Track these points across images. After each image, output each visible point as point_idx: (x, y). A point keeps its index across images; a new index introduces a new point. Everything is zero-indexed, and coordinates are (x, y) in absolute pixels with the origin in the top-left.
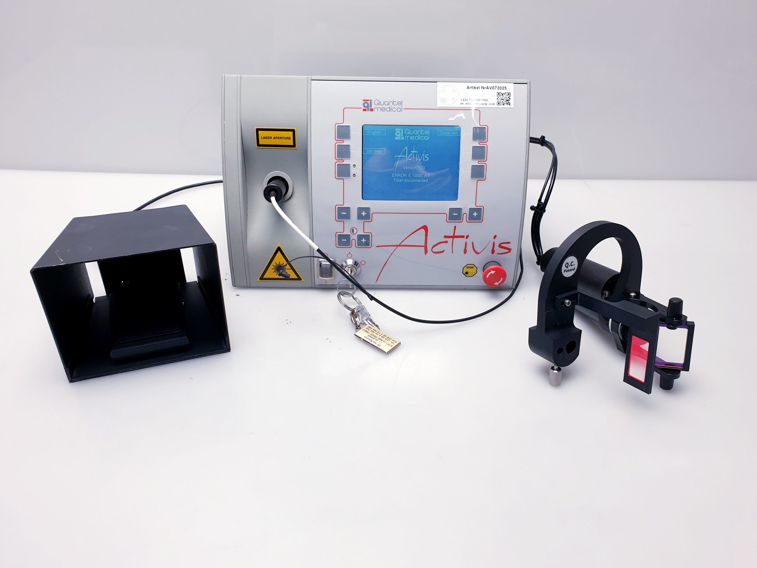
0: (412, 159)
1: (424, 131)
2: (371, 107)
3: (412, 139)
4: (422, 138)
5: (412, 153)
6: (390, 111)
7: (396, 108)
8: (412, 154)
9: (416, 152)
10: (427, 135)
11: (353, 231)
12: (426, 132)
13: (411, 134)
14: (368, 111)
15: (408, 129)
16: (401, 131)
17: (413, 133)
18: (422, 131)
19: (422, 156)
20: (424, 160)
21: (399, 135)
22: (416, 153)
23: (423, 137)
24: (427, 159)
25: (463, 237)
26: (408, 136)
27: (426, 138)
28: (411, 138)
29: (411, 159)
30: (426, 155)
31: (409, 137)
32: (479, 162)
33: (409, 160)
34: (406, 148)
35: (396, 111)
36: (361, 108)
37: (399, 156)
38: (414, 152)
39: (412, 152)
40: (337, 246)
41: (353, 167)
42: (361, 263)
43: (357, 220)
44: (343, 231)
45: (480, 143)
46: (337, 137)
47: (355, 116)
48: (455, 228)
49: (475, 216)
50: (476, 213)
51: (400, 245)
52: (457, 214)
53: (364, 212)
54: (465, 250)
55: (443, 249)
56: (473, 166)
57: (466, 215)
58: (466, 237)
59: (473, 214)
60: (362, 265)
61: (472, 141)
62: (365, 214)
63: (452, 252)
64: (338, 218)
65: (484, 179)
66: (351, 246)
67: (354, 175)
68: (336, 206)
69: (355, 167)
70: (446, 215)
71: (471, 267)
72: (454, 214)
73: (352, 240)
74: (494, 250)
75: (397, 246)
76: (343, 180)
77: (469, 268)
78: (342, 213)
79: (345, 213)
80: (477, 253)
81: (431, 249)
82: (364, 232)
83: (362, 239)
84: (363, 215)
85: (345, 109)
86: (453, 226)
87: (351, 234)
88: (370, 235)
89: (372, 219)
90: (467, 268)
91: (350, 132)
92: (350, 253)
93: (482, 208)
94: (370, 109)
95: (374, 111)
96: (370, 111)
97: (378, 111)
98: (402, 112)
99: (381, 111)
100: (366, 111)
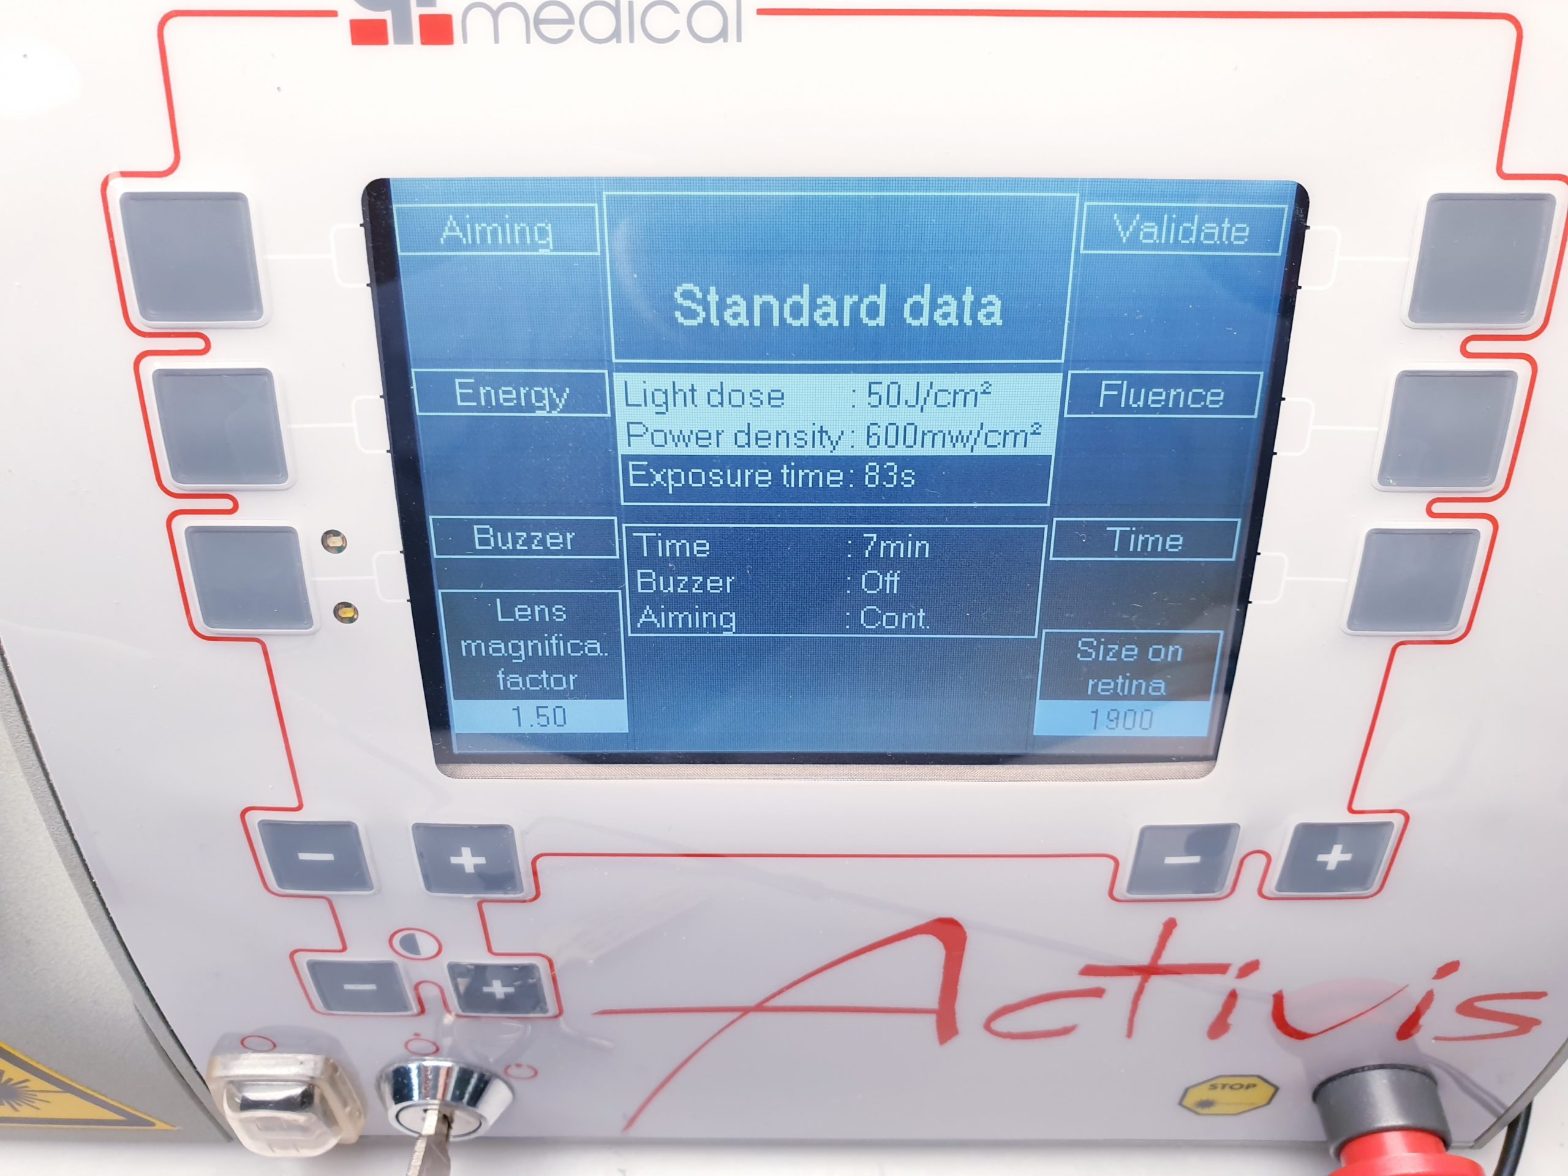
2: (433, 4)
11: (410, 944)
14: (404, 37)
25: (1221, 969)
32: (1437, 508)
36: (333, 14)
40: (320, 1011)
41: (326, 547)
42: (506, 1071)
43: (428, 892)
44: (340, 947)
45: (1472, 347)
46: (141, 313)
47: (278, 88)
48: (1170, 926)
49: (1331, 866)
50: (1343, 852)
51: (760, 1008)
52: (1196, 859)
53: (466, 851)
54: (1219, 1028)
55: (1069, 1024)
56: (1377, 533)
57: (1263, 859)
58: (1233, 971)
59: (1316, 857)
60: (518, 1078)
61: (1407, 326)
62: (481, 860)
63: (1130, 1033)
64: (281, 882)
65: (1453, 630)
66: (415, 1008)
67: (345, 613)
68: (248, 815)
69: (340, 549)
70: (1112, 863)
71: (1242, 1086)
72: (1170, 860)
73: (416, 987)
74: (1423, 1021)
75: (745, 1011)
76: (258, 646)
77: (1227, 1088)
78: (304, 856)
79: (329, 857)
80: (1300, 1035)
81: (983, 1020)
82: (495, 950)
83: (489, 985)
84: (461, 867)
85: (172, 23)
86: (1152, 918)
87: (401, 958)
88: (541, 965)
89: (542, 890)
90: (1214, 1087)
91: (252, 251)
92: (418, 1037)
93: (1397, 820)
94: (422, 18)
95: (465, 40)
96: (423, 43)
97: (497, 40)
98: (740, 43)
99: (528, 41)
100: (384, 41)
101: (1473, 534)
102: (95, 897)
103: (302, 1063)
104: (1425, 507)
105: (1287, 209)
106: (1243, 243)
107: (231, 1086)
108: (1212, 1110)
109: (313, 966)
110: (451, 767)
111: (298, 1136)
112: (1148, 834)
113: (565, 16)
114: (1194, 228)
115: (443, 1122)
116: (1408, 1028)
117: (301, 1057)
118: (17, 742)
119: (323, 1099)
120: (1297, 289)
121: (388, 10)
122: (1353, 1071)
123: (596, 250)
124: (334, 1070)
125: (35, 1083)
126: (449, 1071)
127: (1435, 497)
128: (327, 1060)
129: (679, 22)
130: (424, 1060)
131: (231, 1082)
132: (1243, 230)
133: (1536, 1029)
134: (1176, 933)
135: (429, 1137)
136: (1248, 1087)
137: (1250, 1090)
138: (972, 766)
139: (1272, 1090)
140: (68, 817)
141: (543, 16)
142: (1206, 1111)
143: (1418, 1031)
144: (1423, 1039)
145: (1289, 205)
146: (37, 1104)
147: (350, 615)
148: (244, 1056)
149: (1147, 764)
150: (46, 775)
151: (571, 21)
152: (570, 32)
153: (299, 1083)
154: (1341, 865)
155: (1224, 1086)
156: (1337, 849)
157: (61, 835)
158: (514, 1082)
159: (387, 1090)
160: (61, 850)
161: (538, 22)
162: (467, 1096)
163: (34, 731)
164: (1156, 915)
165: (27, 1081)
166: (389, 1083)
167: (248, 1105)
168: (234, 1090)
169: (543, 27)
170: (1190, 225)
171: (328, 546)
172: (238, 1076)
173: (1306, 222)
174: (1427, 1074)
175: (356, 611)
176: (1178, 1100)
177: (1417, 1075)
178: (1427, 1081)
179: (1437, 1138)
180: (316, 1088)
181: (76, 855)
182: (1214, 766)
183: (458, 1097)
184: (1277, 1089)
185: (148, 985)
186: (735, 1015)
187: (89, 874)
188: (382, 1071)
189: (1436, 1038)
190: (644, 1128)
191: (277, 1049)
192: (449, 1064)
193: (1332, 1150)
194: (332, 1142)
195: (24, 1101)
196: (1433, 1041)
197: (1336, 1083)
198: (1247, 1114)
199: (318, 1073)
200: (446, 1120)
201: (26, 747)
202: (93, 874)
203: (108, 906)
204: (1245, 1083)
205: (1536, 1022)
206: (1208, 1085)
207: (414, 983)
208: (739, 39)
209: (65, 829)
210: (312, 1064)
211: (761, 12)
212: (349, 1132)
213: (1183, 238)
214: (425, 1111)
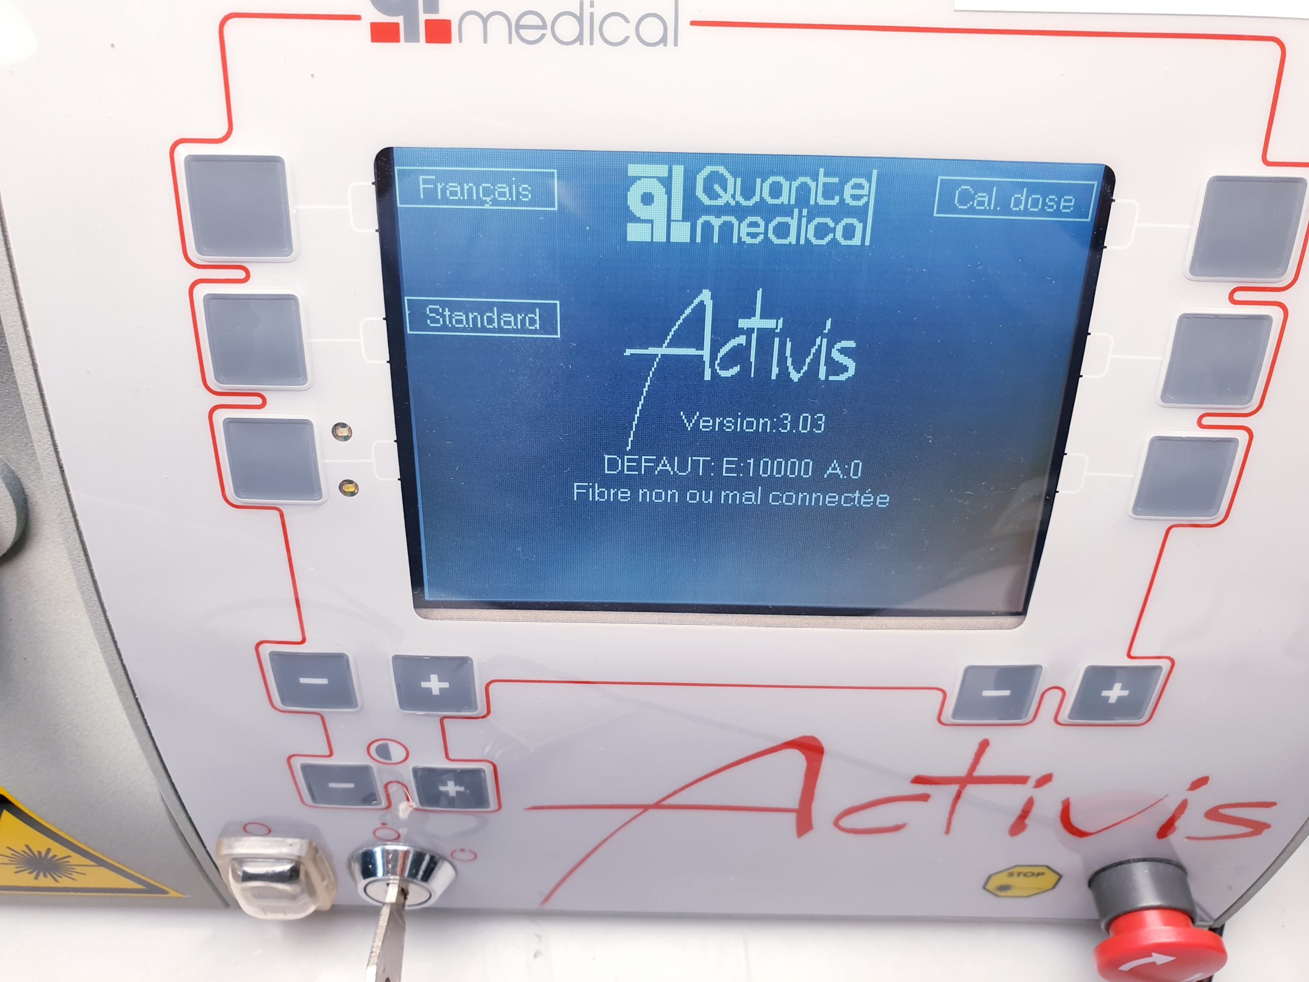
0: (745, 369)
1: (836, 180)
2: (436, 11)
3: (749, 240)
4: (821, 231)
5: (742, 332)
6: (580, 39)
7: (627, 21)
8: (742, 340)
9: (770, 324)
10: (860, 214)
11: (384, 752)
12: (848, 191)
13: (744, 203)
14: (412, 37)
15: (722, 170)
16: (667, 183)
17: (757, 198)
18: (822, 179)
19: (813, 350)
20: (822, 375)
21: (657, 211)
22: (773, 330)
23: (832, 225)
24: (845, 369)
25: (1022, 780)
26: (718, 216)
27: (849, 232)
28: (743, 232)
29: (736, 370)
30: (838, 346)
31: (727, 228)
32: (1206, 421)
33: (724, 374)
34: (706, 296)
35: (627, 38)
36: (357, 18)
37: (651, 351)
38: (756, 322)
39: (743, 323)
40: (309, 804)
41: (336, 436)
42: (452, 855)
43: (401, 710)
44: (328, 753)
45: (1238, 296)
46: (196, 249)
47: (312, 75)
48: (984, 745)
49: (1113, 700)
50: (1122, 689)
51: (658, 806)
52: (1006, 693)
53: (434, 678)
54: (1019, 825)
55: (900, 822)
56: (1158, 440)
57: (1059, 693)
58: (1032, 782)
59: (1101, 692)
60: (462, 861)
61: (1188, 279)
62: (446, 685)
63: (948, 831)
64: (284, 701)
65: (1215, 516)
66: (384, 804)
67: (348, 488)
68: (261, 648)
69: (346, 438)
70: (940, 695)
71: (1033, 874)
72: (987, 693)
73: (386, 786)
74: (1178, 824)
75: (646, 808)
76: (277, 513)
77: (1022, 876)
78: (303, 680)
79: (324, 681)
80: (1081, 834)
81: (833, 819)
82: (451, 756)
83: (445, 785)
84: (429, 690)
85: (230, 23)
86: (970, 739)
87: (377, 763)
88: (487, 768)
89: (492, 709)
90: (1011, 874)
91: (286, 203)
92: (385, 826)
93: (1167, 665)
94: (428, 22)
95: (460, 40)
96: (427, 42)
97: (485, 41)
98: (676, 47)
99: (510, 42)
100: (397, 40)
101: (1233, 441)
102: (137, 710)
103: (291, 845)
104: (1196, 420)
105: (1096, 184)
106: (1069, 211)
107: (234, 862)
108: (1009, 893)
109: (305, 768)
110: (424, 610)
111: (284, 903)
112: (971, 672)
113: (540, 23)
114: (1023, 199)
115: (402, 894)
116: (1166, 830)
117: (290, 841)
118: (84, 586)
119: (307, 875)
120: (1103, 248)
121: (400, 15)
122: (1121, 863)
123: (554, 206)
124: (316, 851)
125: (76, 859)
126: (406, 853)
127: (1204, 412)
128: (310, 843)
129: (630, 29)
130: (386, 845)
131: (235, 859)
132: (1070, 201)
133: (1266, 832)
134: (989, 751)
135: (392, 904)
136: (1038, 874)
137: (1040, 877)
138: (834, 617)
139: (1057, 877)
140: (119, 646)
141: (522, 22)
142: (1004, 893)
143: (1174, 831)
144: (1176, 838)
145: (1098, 181)
146: (75, 876)
147: (352, 490)
148: (245, 839)
149: (970, 617)
150: (104, 611)
151: (544, 27)
152: (543, 36)
153: (290, 861)
154: (1120, 699)
155: (1019, 874)
156: (1117, 686)
157: (113, 660)
158: (456, 863)
159: (357, 868)
160: (112, 672)
161: (519, 27)
162: (421, 873)
163: (97, 578)
164: (973, 737)
165: (69, 856)
166: (358, 863)
167: (248, 877)
168: (236, 865)
169: (522, 32)
170: (1020, 196)
171: (337, 435)
172: (240, 854)
173: (1112, 196)
174: (1180, 866)
175: (356, 486)
176: (982, 884)
177: (1172, 867)
178: (1180, 871)
179: (1187, 917)
180: (301, 866)
181: (124, 676)
182: (1024, 619)
183: (413, 874)
184: (1060, 876)
185: (174, 780)
186: (638, 811)
187: (133, 691)
188: (354, 852)
189: (1188, 838)
190: (558, 902)
191: (271, 833)
192: (405, 848)
193: (1103, 926)
194: (312, 909)
195: (64, 873)
196: (1186, 840)
197: (1107, 872)
198: (1036, 896)
199: (303, 854)
200: (403, 893)
201: (90, 590)
202: (136, 692)
203: (146, 717)
204: (1034, 872)
205: (1266, 826)
206: (1006, 873)
207: (385, 783)
208: (676, 44)
209: (116, 656)
210: (299, 847)
211: (694, 23)
212: (325, 902)
213: (1014, 206)
214: (388, 884)
